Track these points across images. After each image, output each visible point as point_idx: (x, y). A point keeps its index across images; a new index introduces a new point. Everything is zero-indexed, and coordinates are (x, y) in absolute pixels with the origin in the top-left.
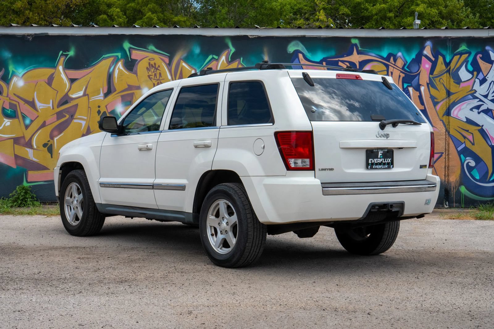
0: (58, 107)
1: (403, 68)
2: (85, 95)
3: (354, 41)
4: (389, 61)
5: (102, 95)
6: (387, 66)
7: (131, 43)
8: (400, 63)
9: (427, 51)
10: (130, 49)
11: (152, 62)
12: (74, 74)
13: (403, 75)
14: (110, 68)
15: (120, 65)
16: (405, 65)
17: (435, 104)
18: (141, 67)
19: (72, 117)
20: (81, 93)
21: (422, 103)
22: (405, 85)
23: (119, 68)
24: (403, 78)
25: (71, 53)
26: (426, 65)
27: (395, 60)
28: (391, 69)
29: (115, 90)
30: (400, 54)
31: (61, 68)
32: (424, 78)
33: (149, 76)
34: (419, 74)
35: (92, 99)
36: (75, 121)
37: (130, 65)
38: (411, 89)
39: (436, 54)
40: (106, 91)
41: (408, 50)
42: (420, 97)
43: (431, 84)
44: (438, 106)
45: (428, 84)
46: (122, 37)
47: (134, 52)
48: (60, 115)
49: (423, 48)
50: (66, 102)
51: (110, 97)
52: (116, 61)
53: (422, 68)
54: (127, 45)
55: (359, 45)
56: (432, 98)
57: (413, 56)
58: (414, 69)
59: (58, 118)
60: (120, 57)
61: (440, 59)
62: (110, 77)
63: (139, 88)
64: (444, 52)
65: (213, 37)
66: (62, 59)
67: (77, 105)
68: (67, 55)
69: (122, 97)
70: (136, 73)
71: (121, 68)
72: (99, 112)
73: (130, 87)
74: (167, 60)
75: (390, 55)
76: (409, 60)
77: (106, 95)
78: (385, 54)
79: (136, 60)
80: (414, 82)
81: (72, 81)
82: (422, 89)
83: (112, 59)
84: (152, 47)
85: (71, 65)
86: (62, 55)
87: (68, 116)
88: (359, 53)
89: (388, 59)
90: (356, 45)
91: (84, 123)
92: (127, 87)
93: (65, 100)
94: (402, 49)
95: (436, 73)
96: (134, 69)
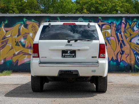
0: (2, 40)
1: (116, 27)
2: (11, 36)
3: (99, 18)
4: (111, 24)
5: (16, 36)
6: (110, 26)
7: (26, 19)
8: (115, 25)
9: (123, 21)
10: (26, 21)
11: (33, 25)
12: (7, 29)
13: (116, 29)
14: (19, 27)
15: (22, 26)
16: (116, 25)
17: (126, 38)
18: (30, 27)
19: (7, 43)
20: (10, 35)
21: (122, 38)
22: (117, 32)
23: (22, 27)
24: (116, 30)
25: (6, 22)
26: (123, 26)
27: (113, 24)
28: (112, 27)
29: (21, 34)
30: (115, 22)
31: (3, 27)
32: (123, 30)
33: (32, 30)
34: (121, 28)
35: (14, 37)
36: (8, 45)
37: (26, 26)
38: (118, 33)
39: (126, 22)
40: (18, 35)
41: (117, 21)
42: (121, 36)
43: (125, 32)
44: (127, 39)
45: (124, 32)
46: (23, 17)
47: (27, 22)
48: (2, 43)
49: (122, 20)
50: (5, 38)
51: (19, 37)
52: (21, 25)
53: (122, 26)
54: (25, 20)
55: (101, 19)
56: (125, 36)
57: (119, 23)
58: (119, 27)
59: (2, 44)
60: (22, 23)
61: (128, 23)
62: (19, 30)
63: (29, 34)
64: (129, 21)
65: (53, 17)
66: (3, 24)
67: (8, 39)
68: (5, 23)
69: (23, 36)
70: (28, 29)
71: (23, 27)
72: (16, 42)
73: (26, 33)
74: (38, 24)
75: (111, 22)
76: (118, 24)
77: (18, 36)
78: (110, 22)
79: (28, 24)
80: (119, 31)
81: (7, 31)
82: (122, 33)
83: (20, 24)
84: (33, 20)
85: (6, 26)
86: (3, 23)
87: (5, 43)
88: (101, 22)
89: (111, 23)
90: (100, 19)
91: (10, 45)
92: (25, 33)
93: (4, 38)
94: (115, 20)
95: (126, 28)
96: (27, 27)
